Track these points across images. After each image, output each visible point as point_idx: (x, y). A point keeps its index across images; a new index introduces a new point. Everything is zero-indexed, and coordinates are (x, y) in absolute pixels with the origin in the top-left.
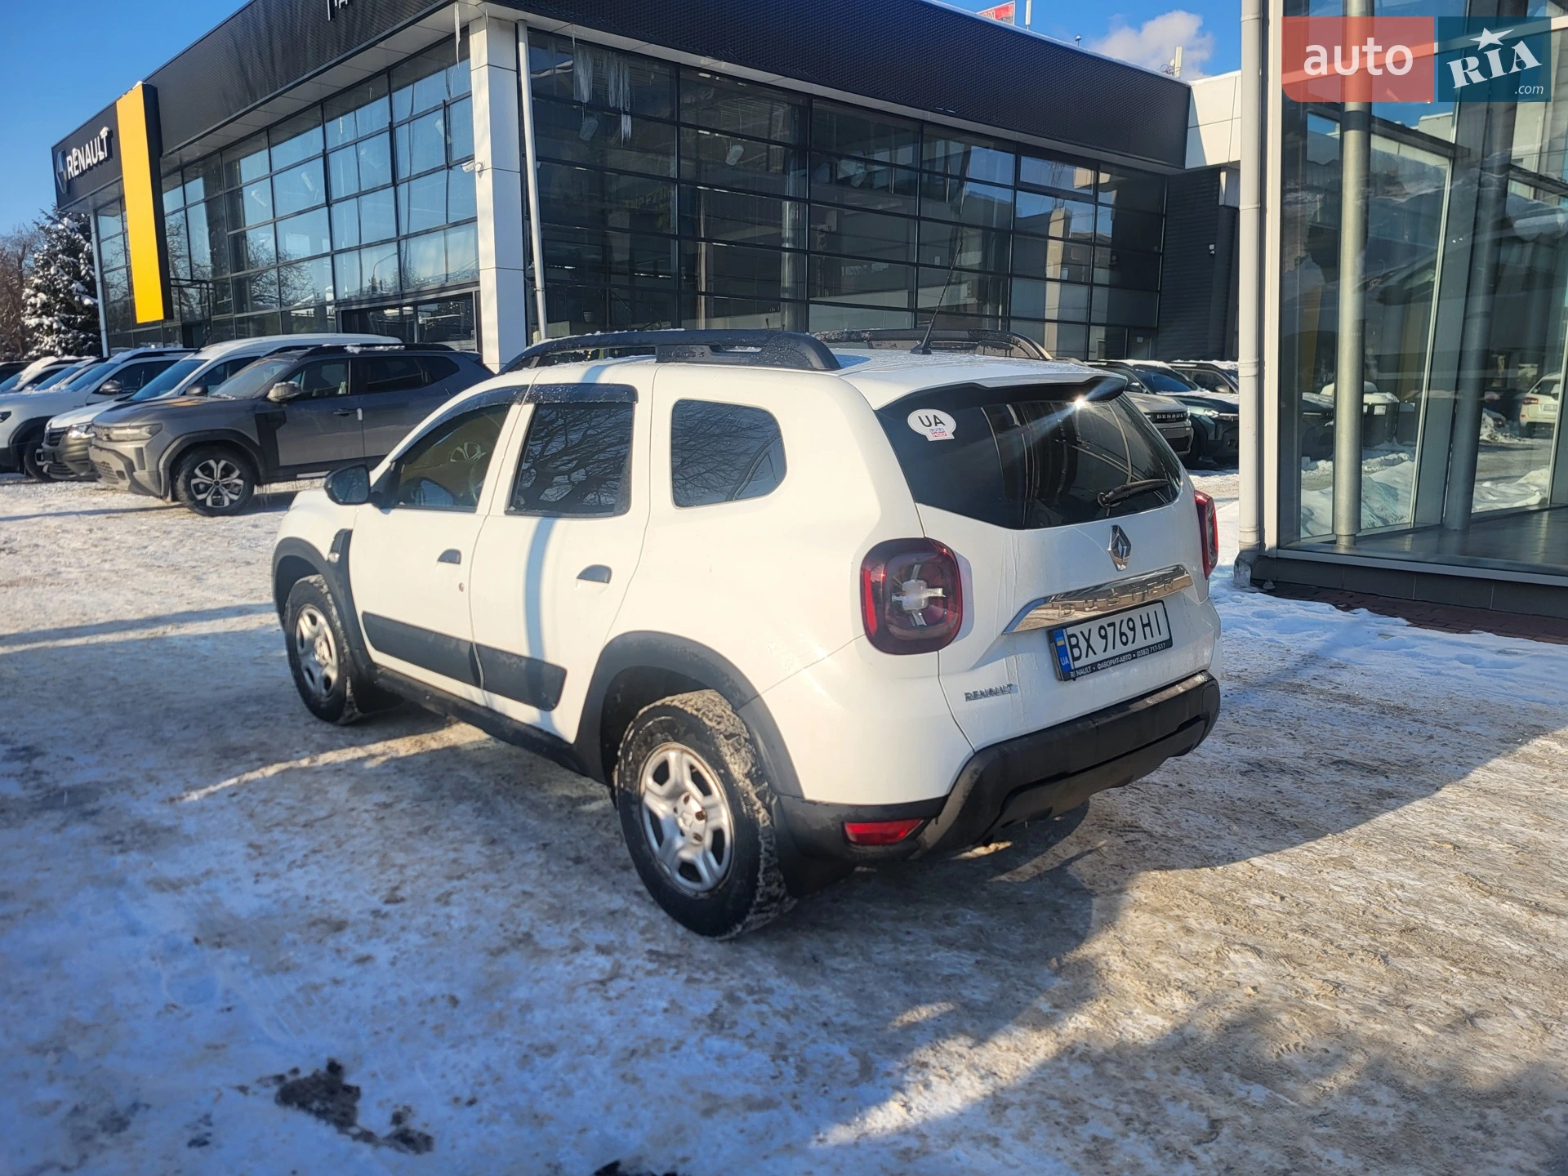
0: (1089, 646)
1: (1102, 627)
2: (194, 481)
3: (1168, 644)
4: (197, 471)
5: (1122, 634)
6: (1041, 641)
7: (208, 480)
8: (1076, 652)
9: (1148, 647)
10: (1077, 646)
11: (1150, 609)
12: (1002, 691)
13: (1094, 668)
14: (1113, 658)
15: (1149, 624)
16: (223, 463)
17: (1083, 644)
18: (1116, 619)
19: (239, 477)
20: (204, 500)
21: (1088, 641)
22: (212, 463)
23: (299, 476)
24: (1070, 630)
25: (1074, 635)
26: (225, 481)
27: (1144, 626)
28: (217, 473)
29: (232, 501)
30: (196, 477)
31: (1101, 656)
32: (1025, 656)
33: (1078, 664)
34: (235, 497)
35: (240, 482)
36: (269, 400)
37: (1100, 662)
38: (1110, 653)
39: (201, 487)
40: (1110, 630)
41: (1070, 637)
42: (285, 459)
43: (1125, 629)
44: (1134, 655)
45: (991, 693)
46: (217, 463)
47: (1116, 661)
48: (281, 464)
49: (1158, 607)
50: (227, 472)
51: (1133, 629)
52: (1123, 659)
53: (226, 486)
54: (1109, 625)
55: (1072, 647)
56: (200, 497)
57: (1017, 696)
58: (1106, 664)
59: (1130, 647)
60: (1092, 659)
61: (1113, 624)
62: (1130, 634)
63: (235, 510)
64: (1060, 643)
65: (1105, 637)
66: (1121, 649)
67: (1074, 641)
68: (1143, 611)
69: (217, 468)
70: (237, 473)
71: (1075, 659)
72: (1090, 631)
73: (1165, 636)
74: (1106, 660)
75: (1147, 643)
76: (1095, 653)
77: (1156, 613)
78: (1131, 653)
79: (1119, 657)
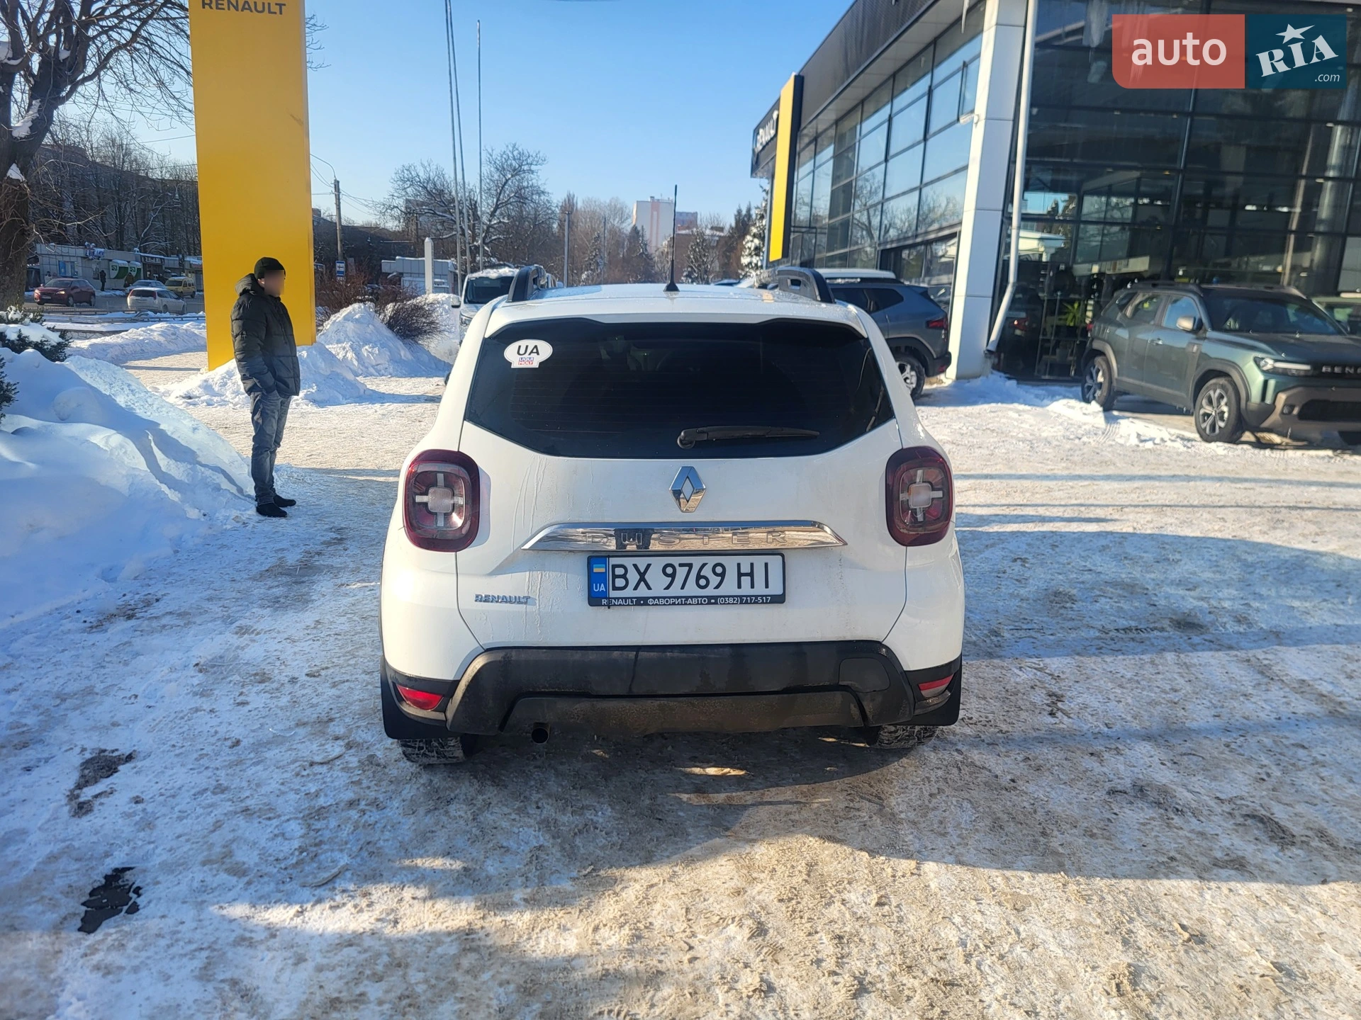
0: (642, 580)
1: (668, 565)
3: (779, 599)
5: (699, 577)
6: (580, 563)
8: (620, 582)
9: (741, 597)
10: (624, 576)
11: (759, 561)
12: (518, 601)
13: (642, 602)
14: (678, 598)
15: (750, 575)
17: (633, 577)
18: (697, 562)
21: (642, 574)
24: (615, 561)
25: (622, 566)
27: (741, 575)
31: (657, 592)
32: (553, 574)
33: (617, 593)
37: (654, 598)
38: (675, 592)
40: (682, 572)
41: (614, 567)
43: (707, 572)
44: (712, 600)
45: (506, 600)
47: (685, 601)
49: (775, 562)
51: (722, 575)
52: (693, 601)
54: (681, 565)
55: (615, 577)
58: (663, 601)
59: (710, 591)
60: (642, 591)
61: (690, 566)
62: (714, 580)
64: (602, 570)
65: (673, 576)
66: (692, 591)
67: (619, 571)
68: (745, 560)
71: (615, 588)
72: (649, 566)
73: (775, 589)
74: (664, 598)
75: (739, 592)
76: (649, 588)
77: (766, 565)
78: (710, 598)
79: (687, 598)
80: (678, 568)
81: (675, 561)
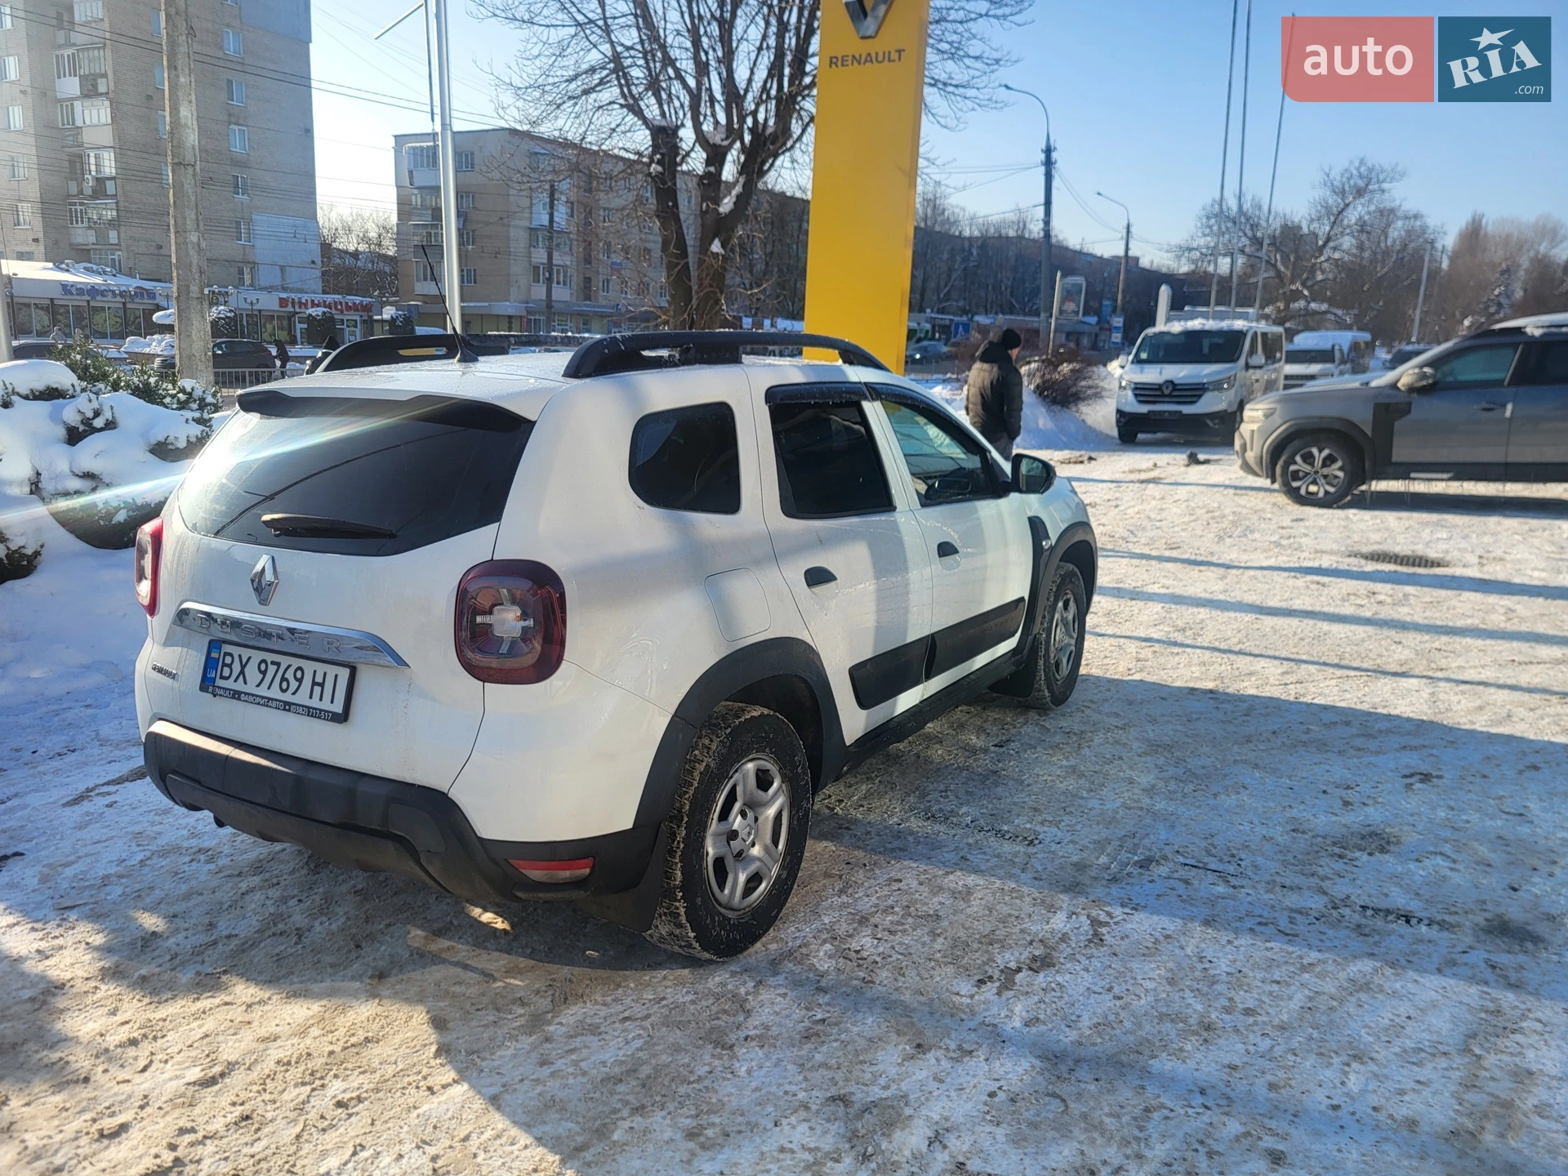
0: (242, 672)
1: (264, 661)
2: (1293, 468)
3: (343, 717)
4: (1298, 459)
5: (283, 679)
6: (204, 646)
7: (1307, 468)
8: (226, 671)
9: (309, 708)
10: (230, 666)
11: (332, 670)
12: (171, 675)
13: (236, 695)
14: (263, 697)
15: (322, 685)
16: (1326, 452)
17: (237, 668)
18: (285, 661)
19: (1341, 469)
20: (1299, 488)
21: (243, 667)
22: (1315, 451)
23: (1413, 475)
24: (227, 648)
25: (231, 655)
26: (1326, 471)
27: (314, 684)
28: (1318, 462)
29: (1327, 492)
30: (1295, 463)
31: (250, 688)
32: (194, 653)
33: (220, 683)
34: (1331, 489)
35: (1341, 474)
36: (1398, 388)
37: (246, 694)
38: (262, 691)
39: (1301, 474)
40: (272, 669)
41: (226, 654)
42: (1399, 454)
43: (289, 675)
44: (287, 706)
45: (165, 672)
46: (1320, 451)
47: (267, 702)
48: (1395, 459)
49: (343, 673)
50: (1329, 461)
51: (300, 681)
52: (274, 704)
53: (1325, 477)
54: (273, 663)
55: (224, 665)
56: (1295, 484)
57: (176, 685)
58: (251, 699)
59: (287, 697)
60: (239, 686)
61: (278, 664)
62: (294, 684)
63: (1327, 502)
64: (214, 655)
65: (264, 673)
66: (275, 693)
67: (228, 660)
68: (321, 668)
69: (1319, 455)
70: (1339, 464)
71: (222, 677)
72: (249, 658)
73: (338, 707)
74: (253, 695)
75: (308, 703)
76: (245, 683)
77: (336, 676)
78: (286, 703)
79: (269, 699)
80: (270, 666)
81: (270, 657)
